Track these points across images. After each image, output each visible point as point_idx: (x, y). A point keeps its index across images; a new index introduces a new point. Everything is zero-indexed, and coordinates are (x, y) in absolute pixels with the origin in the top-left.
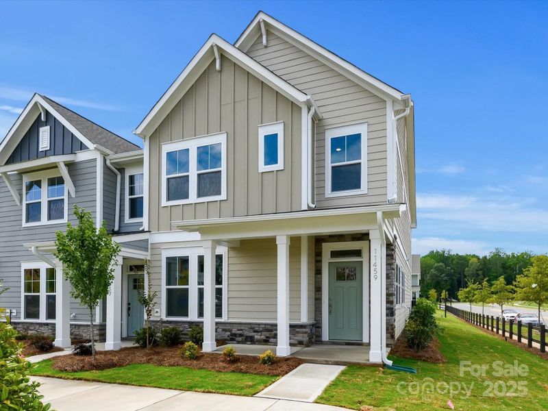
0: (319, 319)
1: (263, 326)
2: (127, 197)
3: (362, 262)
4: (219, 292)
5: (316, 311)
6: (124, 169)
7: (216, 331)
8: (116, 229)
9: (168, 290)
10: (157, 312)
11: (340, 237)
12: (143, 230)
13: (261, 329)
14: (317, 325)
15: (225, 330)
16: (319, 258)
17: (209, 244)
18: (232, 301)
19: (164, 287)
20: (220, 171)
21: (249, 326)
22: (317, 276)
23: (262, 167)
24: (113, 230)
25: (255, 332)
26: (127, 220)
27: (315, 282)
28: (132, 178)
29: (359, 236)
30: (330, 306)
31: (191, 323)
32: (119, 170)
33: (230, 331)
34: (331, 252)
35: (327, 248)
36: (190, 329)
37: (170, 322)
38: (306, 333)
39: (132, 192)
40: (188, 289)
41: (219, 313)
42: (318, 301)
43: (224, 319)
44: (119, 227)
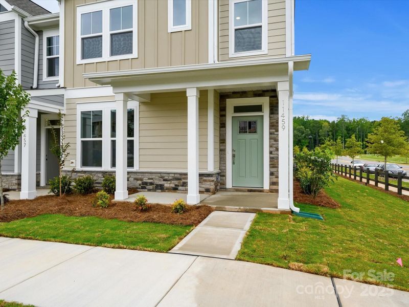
0: (223, 168)
1: (173, 175)
2: (45, 57)
3: (263, 116)
4: (131, 144)
5: (220, 161)
6: (42, 31)
7: (128, 180)
8: (35, 86)
9: (83, 142)
10: (72, 163)
11: (242, 94)
12: (59, 86)
13: (171, 178)
14: (221, 174)
15: (137, 179)
16: (223, 113)
17: (121, 97)
18: (143, 152)
19: (79, 140)
20: (132, 32)
21: (159, 175)
22: (221, 129)
23: (171, 28)
24: (32, 87)
25: (164, 180)
26: (45, 78)
27: (220, 134)
28: (50, 40)
29: (261, 92)
30: (234, 156)
31: (104, 173)
32: (37, 32)
33: (141, 180)
34: (234, 107)
35: (231, 103)
36: (103, 179)
37: (85, 172)
38: (213, 181)
39: (50, 52)
40: (101, 141)
41: (130, 163)
42: (222, 151)
43: (136, 168)
44: (38, 85)
